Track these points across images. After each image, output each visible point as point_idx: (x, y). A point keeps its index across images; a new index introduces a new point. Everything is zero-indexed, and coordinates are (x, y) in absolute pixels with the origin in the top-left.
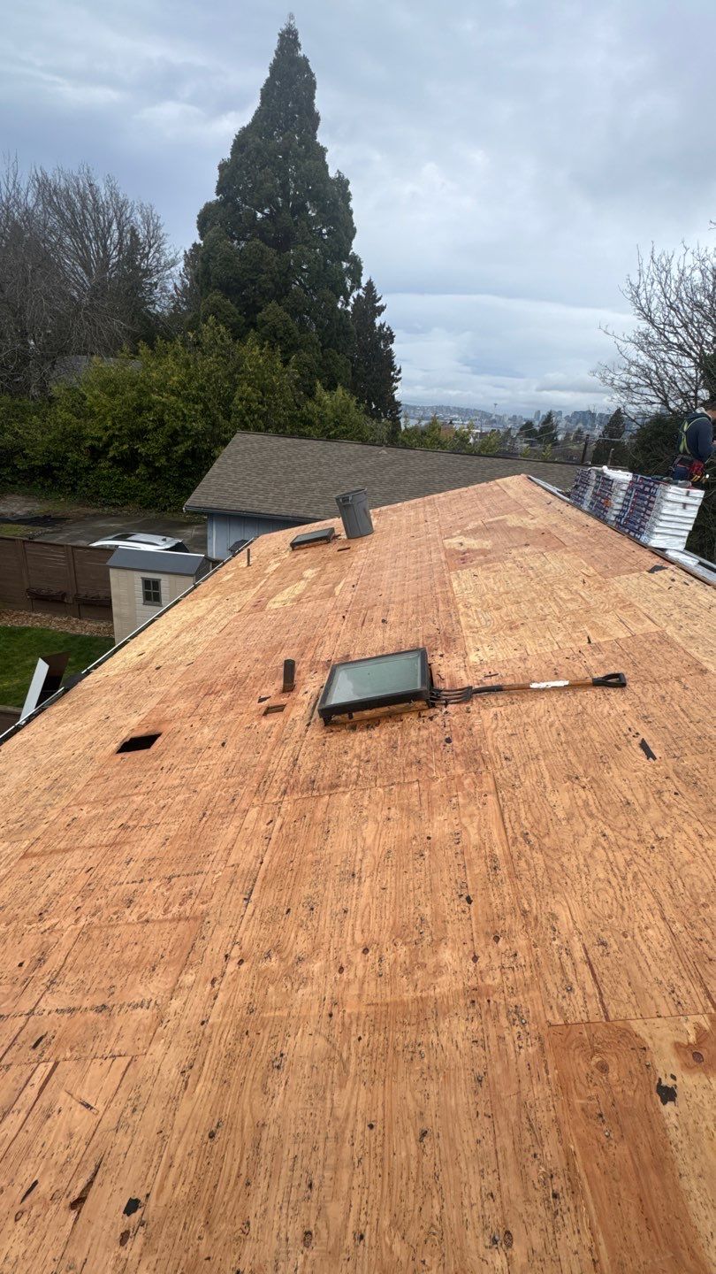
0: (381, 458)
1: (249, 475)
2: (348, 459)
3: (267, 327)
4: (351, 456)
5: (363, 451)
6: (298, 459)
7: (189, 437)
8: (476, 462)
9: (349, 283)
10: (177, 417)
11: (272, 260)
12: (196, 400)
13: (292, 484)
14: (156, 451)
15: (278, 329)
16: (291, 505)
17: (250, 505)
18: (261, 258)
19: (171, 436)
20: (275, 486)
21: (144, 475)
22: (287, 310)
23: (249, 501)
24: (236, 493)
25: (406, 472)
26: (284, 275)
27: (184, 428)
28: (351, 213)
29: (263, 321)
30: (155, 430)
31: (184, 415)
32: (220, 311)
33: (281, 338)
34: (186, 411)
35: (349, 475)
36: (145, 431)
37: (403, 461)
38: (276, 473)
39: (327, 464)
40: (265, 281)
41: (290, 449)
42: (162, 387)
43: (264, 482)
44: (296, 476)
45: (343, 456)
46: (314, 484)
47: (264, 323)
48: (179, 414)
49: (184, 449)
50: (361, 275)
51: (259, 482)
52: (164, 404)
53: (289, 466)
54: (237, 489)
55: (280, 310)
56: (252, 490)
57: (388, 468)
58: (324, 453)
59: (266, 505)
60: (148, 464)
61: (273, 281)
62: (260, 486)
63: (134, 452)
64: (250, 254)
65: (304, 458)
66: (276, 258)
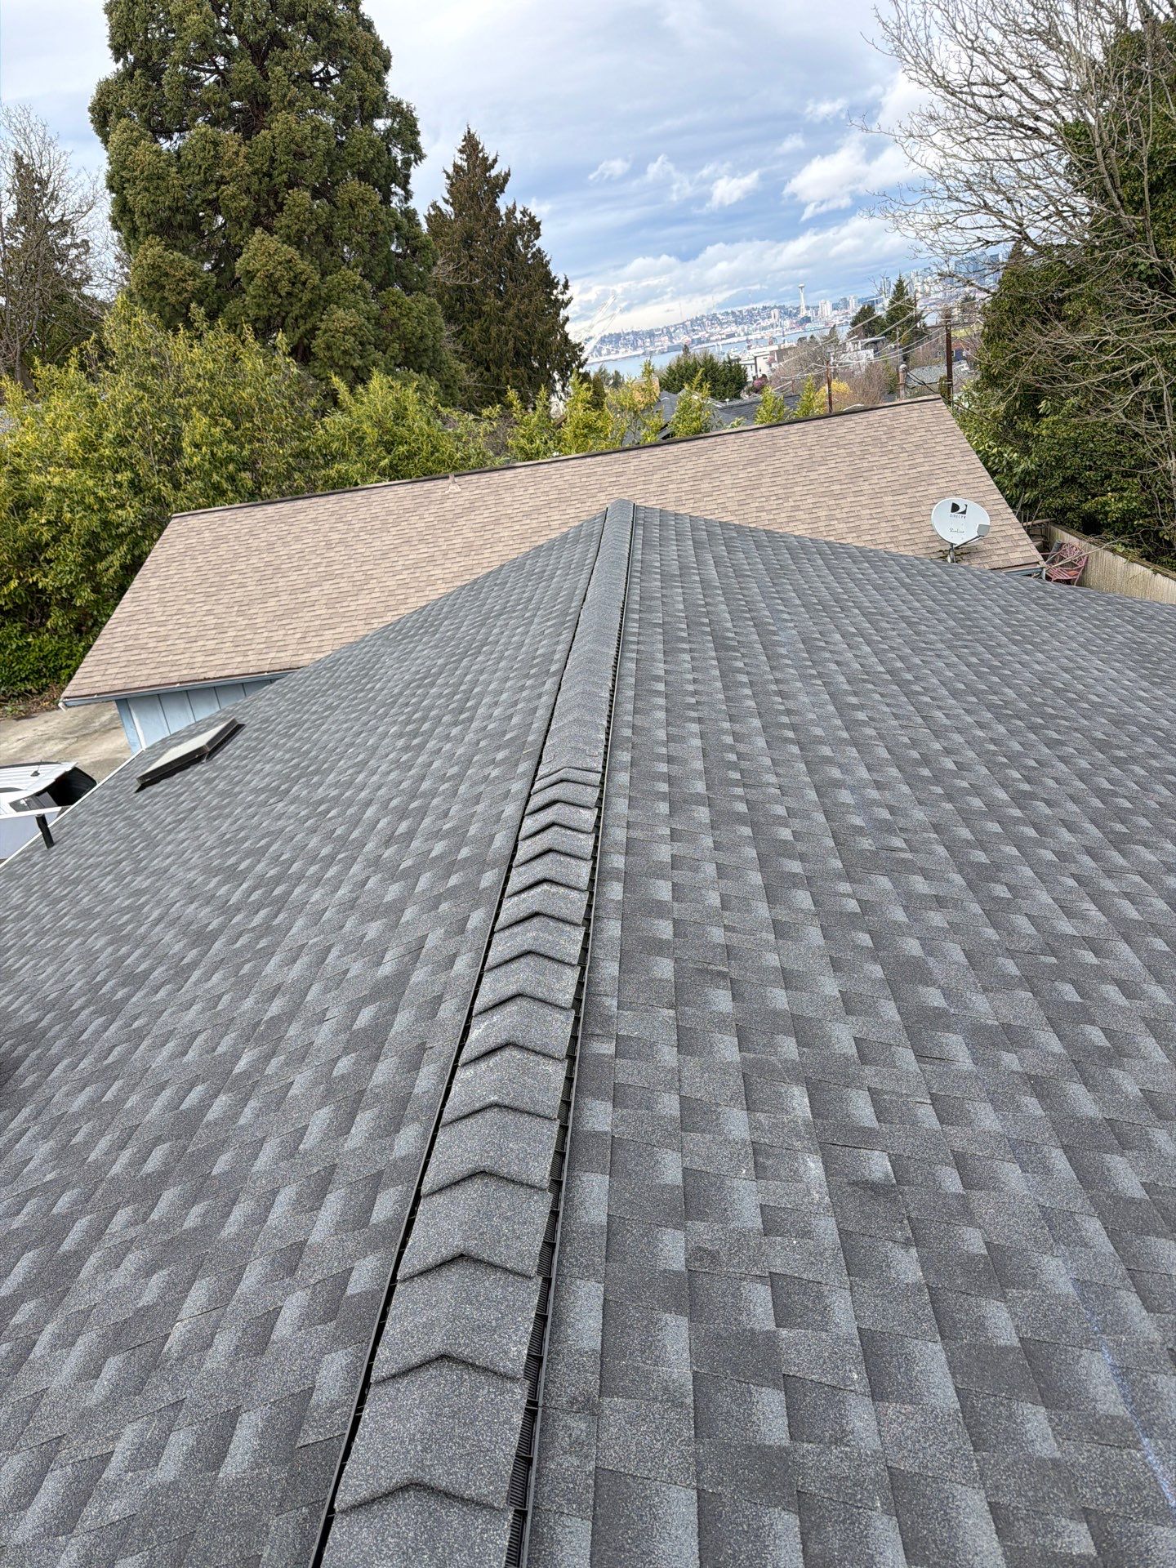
0: (448, 504)
1: (189, 602)
2: (384, 522)
3: (257, 282)
4: (390, 513)
5: (415, 497)
6: (285, 544)
7: (121, 537)
8: (635, 462)
9: (397, 153)
10: (89, 507)
11: (237, 154)
12: (119, 465)
13: (272, 602)
14: (69, 579)
15: (279, 280)
16: (269, 644)
17: (190, 665)
18: (216, 157)
19: (88, 544)
20: (240, 613)
21: (65, 626)
22: (288, 240)
23: (185, 659)
24: (162, 646)
25: (497, 522)
26: (265, 175)
27: (105, 524)
28: (368, 26)
29: (249, 272)
30: (55, 539)
31: (101, 500)
32: (167, 274)
33: (289, 294)
34: (101, 494)
35: (384, 555)
36: (40, 547)
37: (491, 500)
38: (243, 586)
39: (341, 541)
40: (233, 197)
41: (272, 528)
42: (49, 459)
43: (219, 609)
44: (282, 582)
45: (375, 517)
46: (315, 591)
47: (250, 275)
48: (90, 500)
49: (117, 564)
50: (418, 133)
51: (209, 613)
52: (59, 490)
53: (268, 564)
54: (165, 638)
55: (273, 243)
56: (193, 632)
57: (461, 521)
58: (340, 520)
59: (218, 659)
60: (66, 604)
61: (248, 191)
62: (210, 620)
63: (33, 590)
64: (194, 155)
65: (298, 539)
66: (244, 149)
